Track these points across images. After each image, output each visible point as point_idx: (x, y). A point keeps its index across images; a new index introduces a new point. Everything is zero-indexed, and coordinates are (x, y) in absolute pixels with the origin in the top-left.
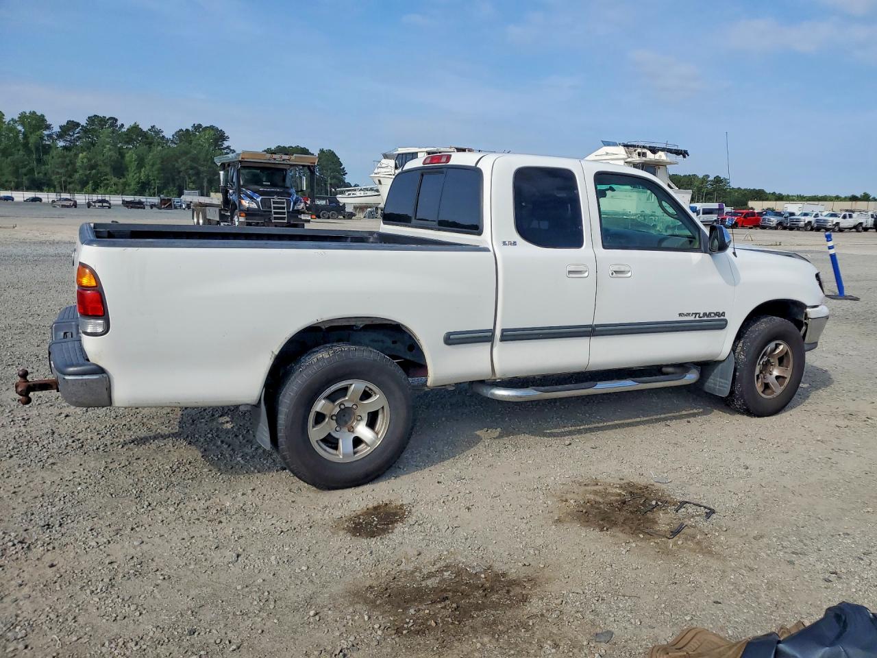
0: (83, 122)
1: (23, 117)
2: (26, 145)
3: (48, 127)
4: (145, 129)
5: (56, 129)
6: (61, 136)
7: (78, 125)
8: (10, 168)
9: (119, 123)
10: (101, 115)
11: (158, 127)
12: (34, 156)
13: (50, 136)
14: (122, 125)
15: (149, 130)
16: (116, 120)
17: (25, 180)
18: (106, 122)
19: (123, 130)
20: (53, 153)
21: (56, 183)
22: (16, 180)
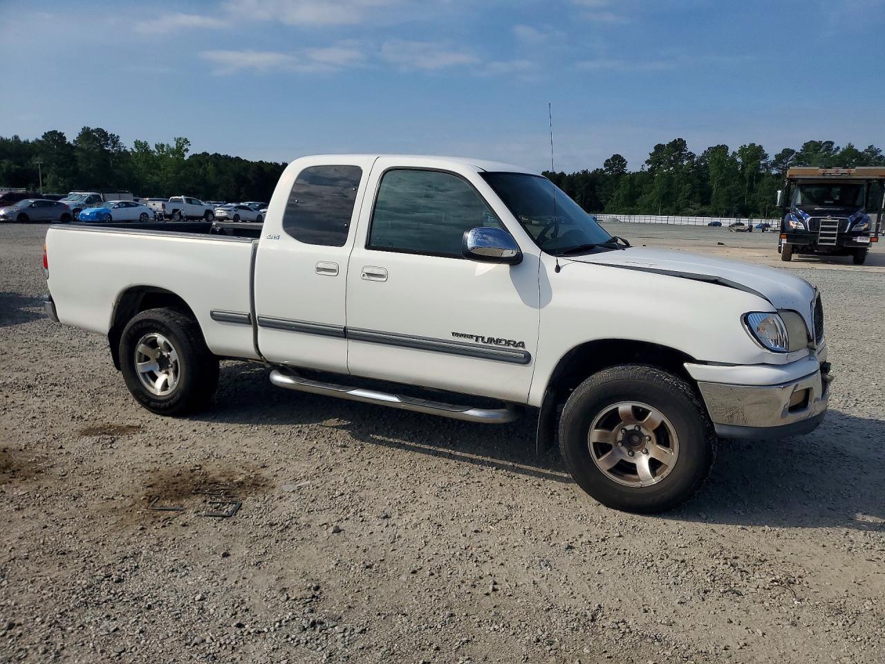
0: (798, 149)
1: (743, 149)
2: (742, 176)
3: (765, 157)
4: (861, 150)
5: (772, 158)
6: (774, 164)
7: (793, 151)
8: (726, 197)
9: (835, 146)
10: (817, 140)
11: (876, 147)
12: (747, 186)
13: (765, 165)
14: (838, 148)
15: (866, 150)
16: (832, 143)
17: (735, 208)
18: (821, 147)
19: (838, 153)
20: (765, 180)
21: (761, 210)
22: (728, 208)
